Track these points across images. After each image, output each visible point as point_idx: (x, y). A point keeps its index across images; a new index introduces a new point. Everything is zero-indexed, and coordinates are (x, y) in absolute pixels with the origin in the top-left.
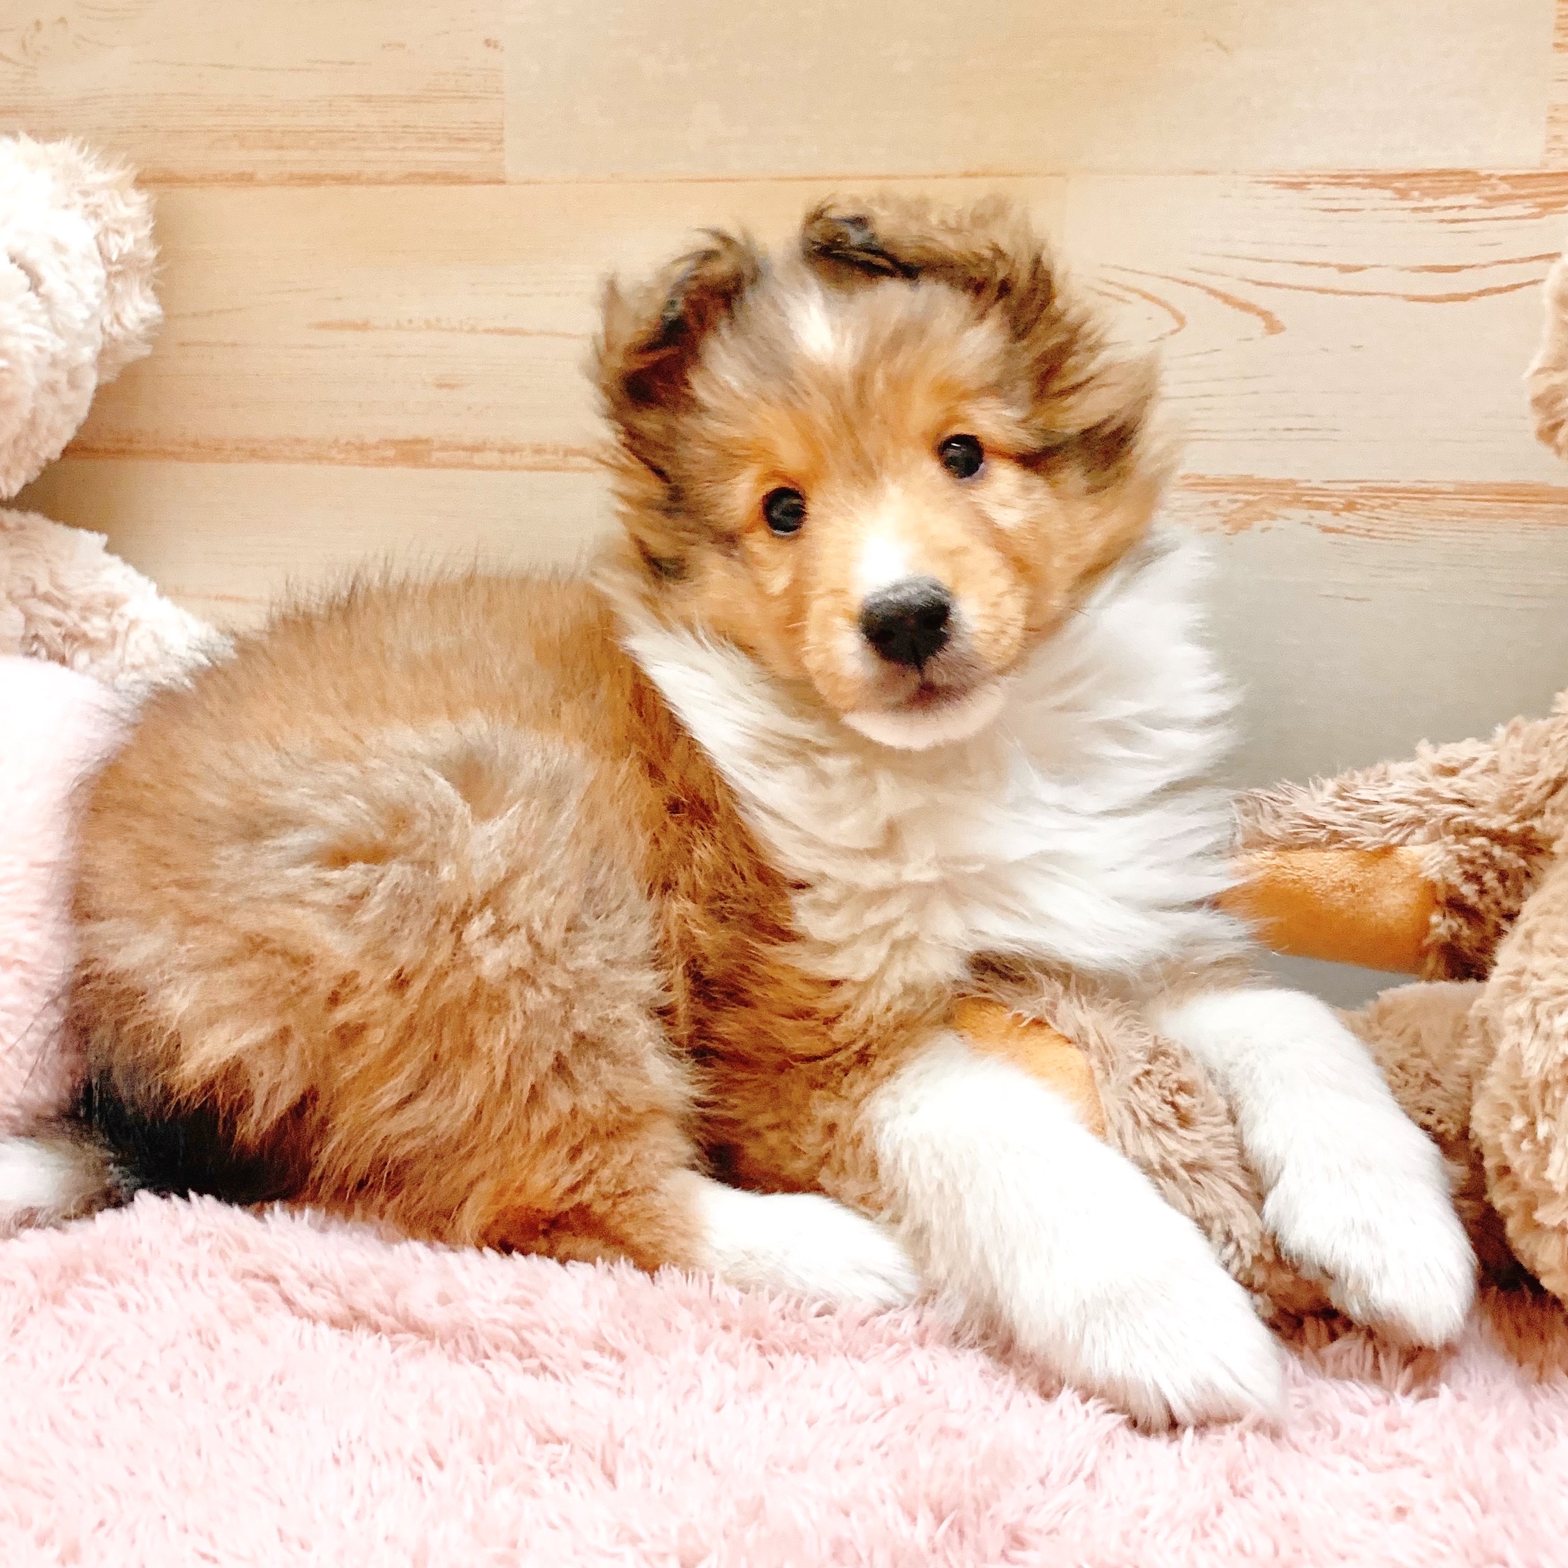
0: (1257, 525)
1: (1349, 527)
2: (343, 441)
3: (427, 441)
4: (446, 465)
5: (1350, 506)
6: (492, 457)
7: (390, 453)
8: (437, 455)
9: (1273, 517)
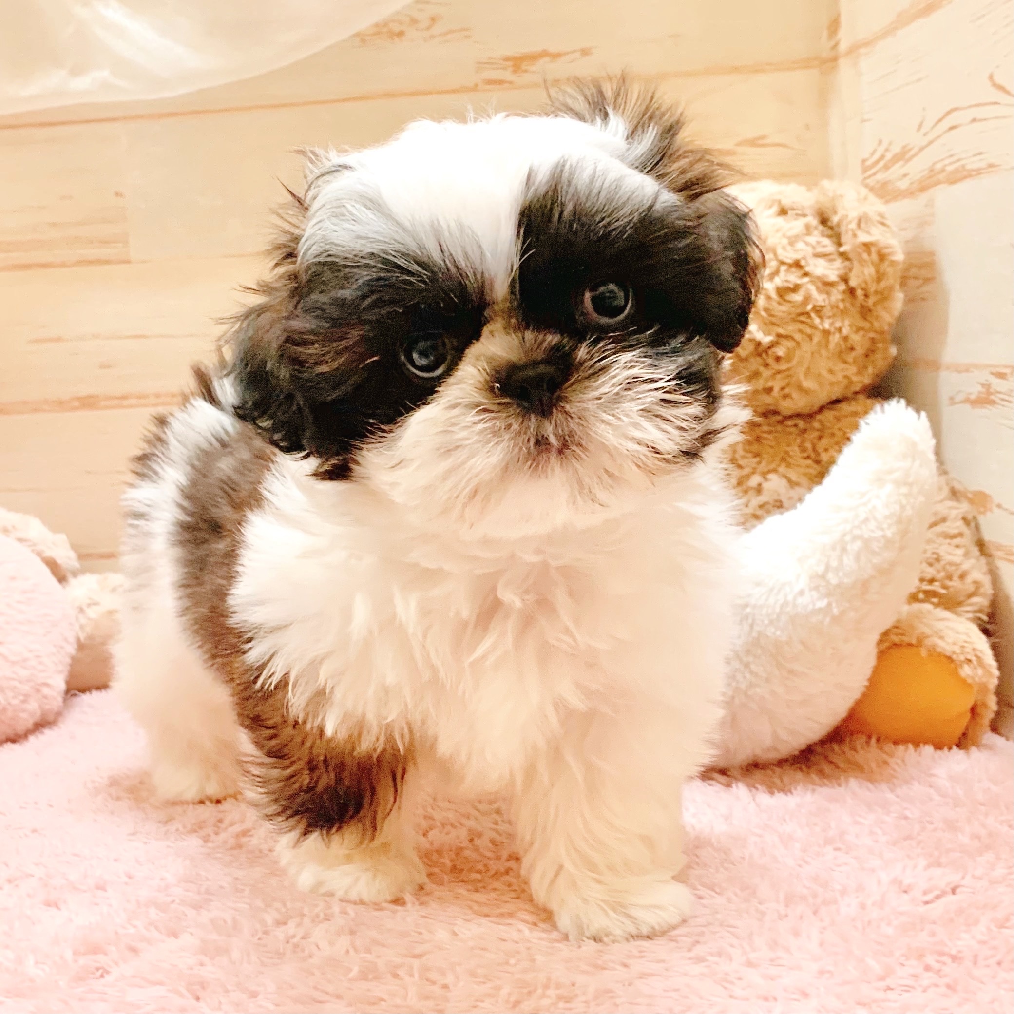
3: (97, 396)
4: (107, 407)
6: (133, 401)
7: (77, 404)
8: (103, 403)
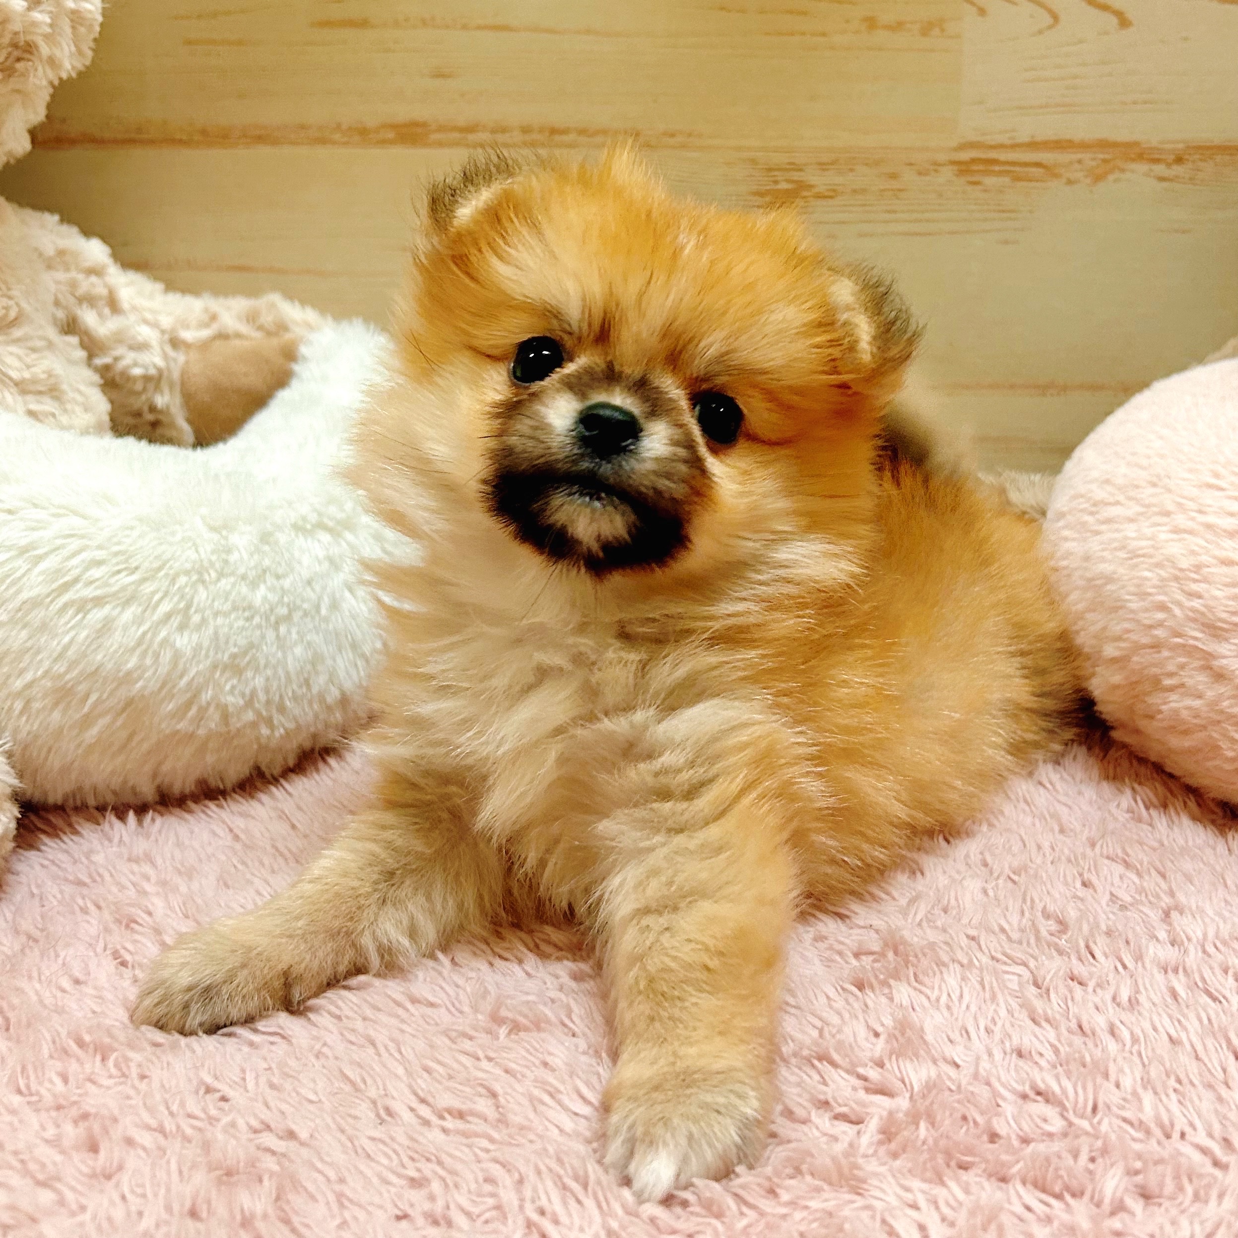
0: (1111, 177)
1: (1177, 177)
2: (344, 127)
3: (424, 125)
4: (440, 144)
5: (1179, 160)
7: (391, 135)
8: (433, 137)
9: (1123, 170)
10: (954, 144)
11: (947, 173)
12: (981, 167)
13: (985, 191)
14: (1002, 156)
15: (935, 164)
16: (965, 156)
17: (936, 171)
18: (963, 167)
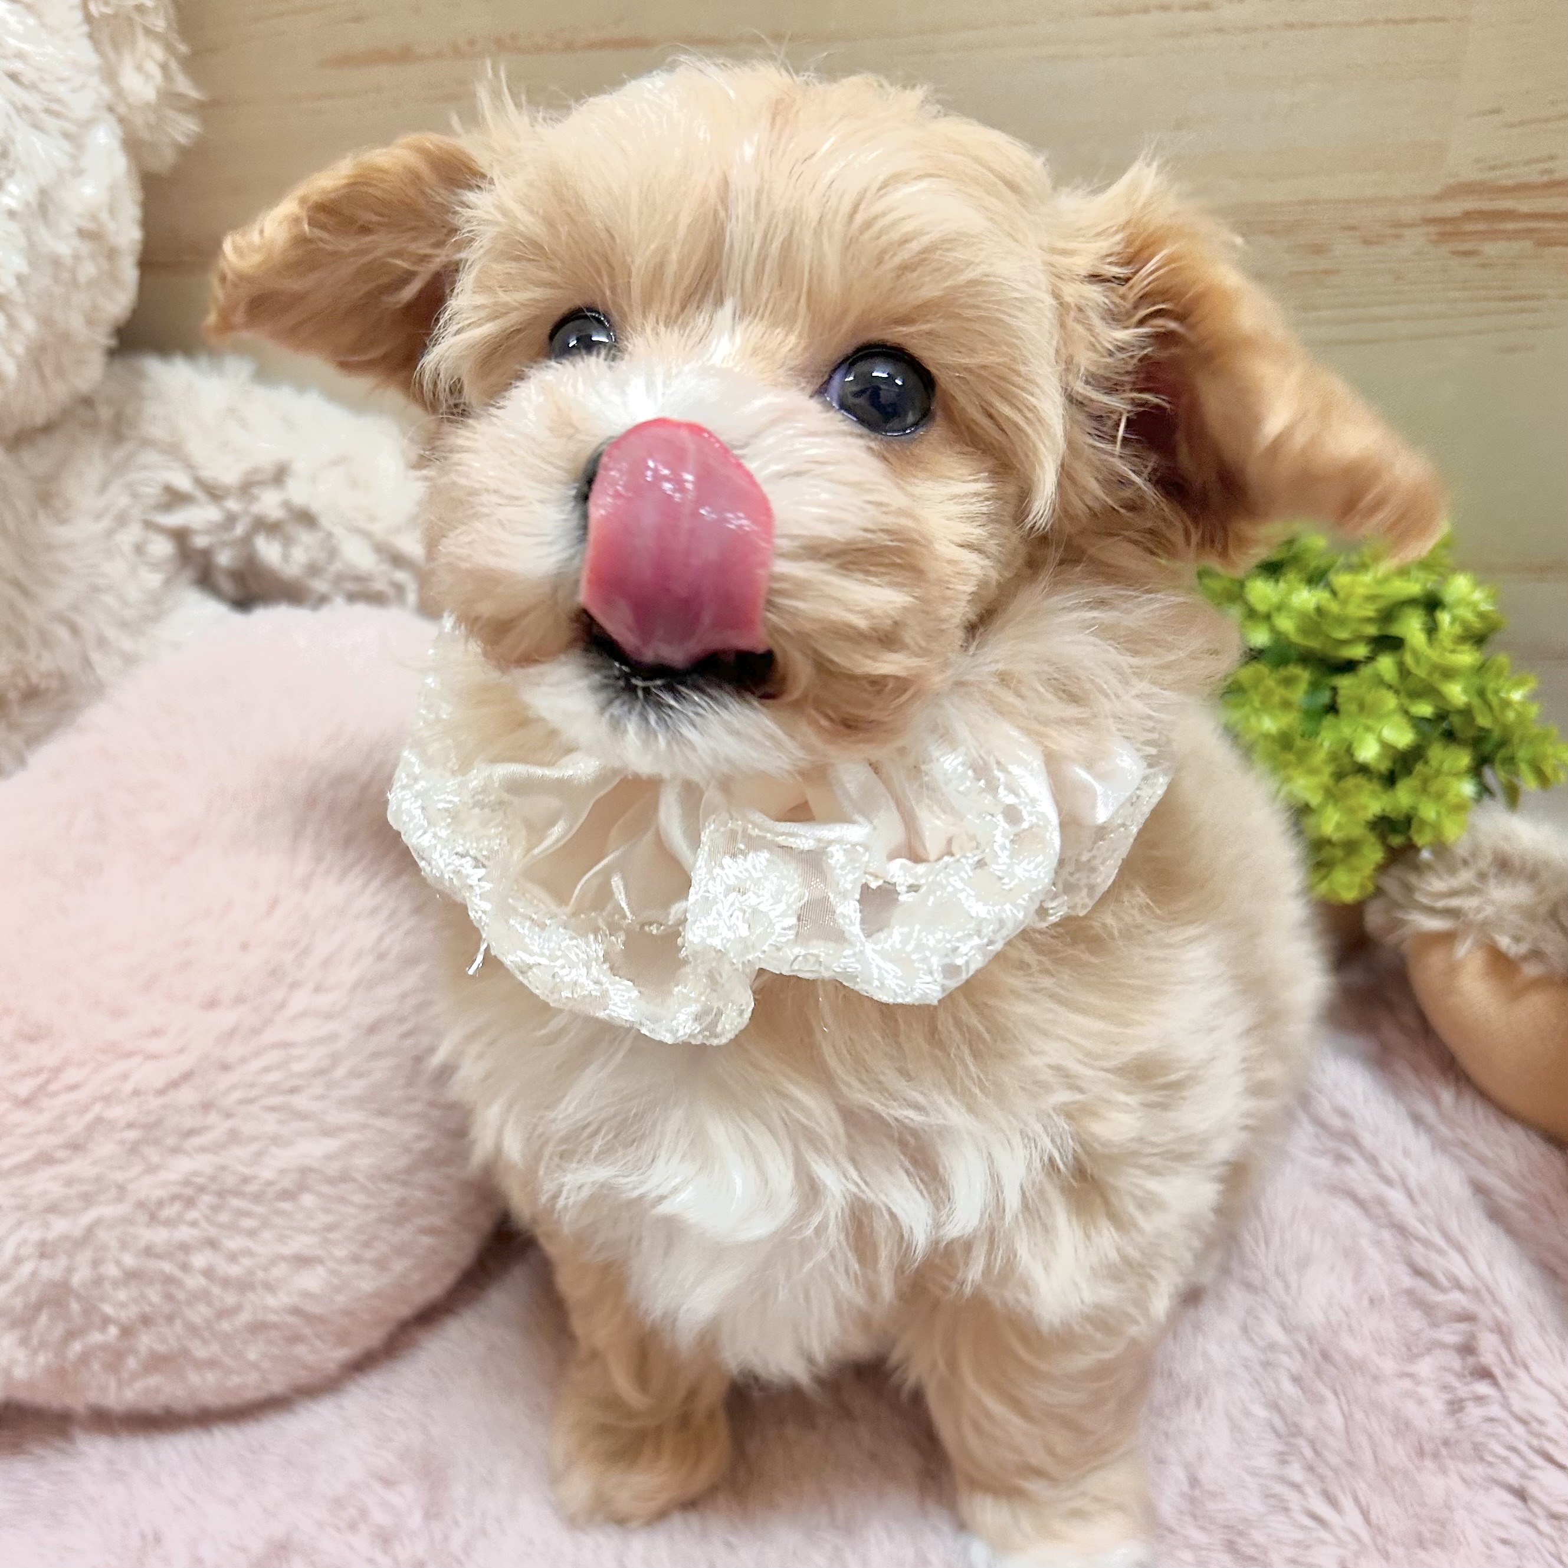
10: (1437, 189)
11: (1416, 239)
12: (1481, 226)
13: (1484, 266)
14: (1525, 206)
15: (1398, 224)
16: (1454, 208)
17: (1398, 237)
18: (1449, 228)
